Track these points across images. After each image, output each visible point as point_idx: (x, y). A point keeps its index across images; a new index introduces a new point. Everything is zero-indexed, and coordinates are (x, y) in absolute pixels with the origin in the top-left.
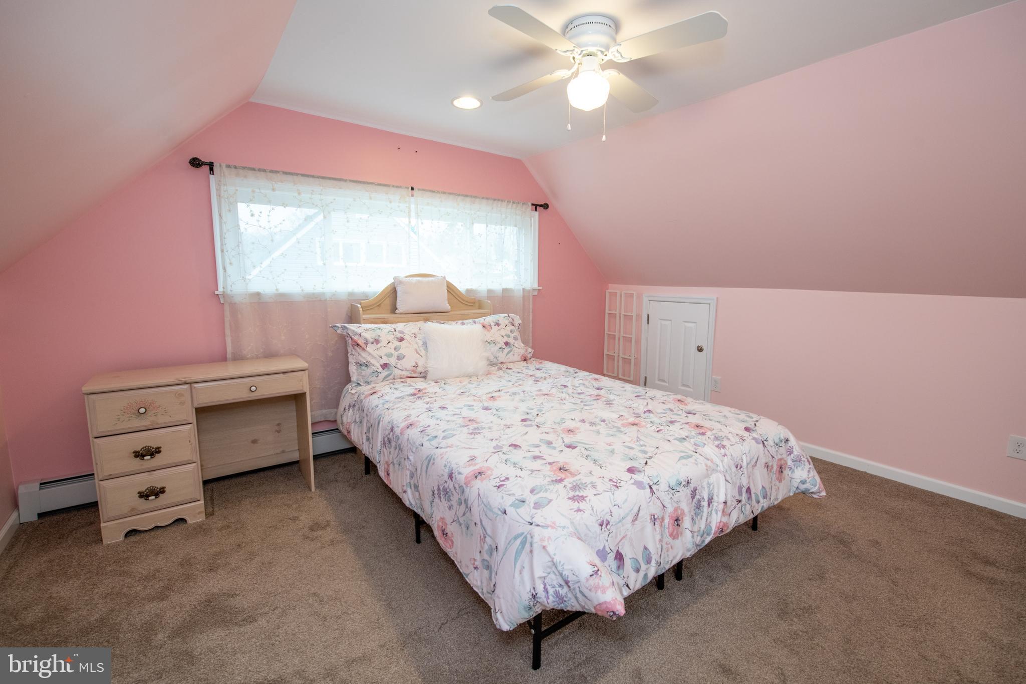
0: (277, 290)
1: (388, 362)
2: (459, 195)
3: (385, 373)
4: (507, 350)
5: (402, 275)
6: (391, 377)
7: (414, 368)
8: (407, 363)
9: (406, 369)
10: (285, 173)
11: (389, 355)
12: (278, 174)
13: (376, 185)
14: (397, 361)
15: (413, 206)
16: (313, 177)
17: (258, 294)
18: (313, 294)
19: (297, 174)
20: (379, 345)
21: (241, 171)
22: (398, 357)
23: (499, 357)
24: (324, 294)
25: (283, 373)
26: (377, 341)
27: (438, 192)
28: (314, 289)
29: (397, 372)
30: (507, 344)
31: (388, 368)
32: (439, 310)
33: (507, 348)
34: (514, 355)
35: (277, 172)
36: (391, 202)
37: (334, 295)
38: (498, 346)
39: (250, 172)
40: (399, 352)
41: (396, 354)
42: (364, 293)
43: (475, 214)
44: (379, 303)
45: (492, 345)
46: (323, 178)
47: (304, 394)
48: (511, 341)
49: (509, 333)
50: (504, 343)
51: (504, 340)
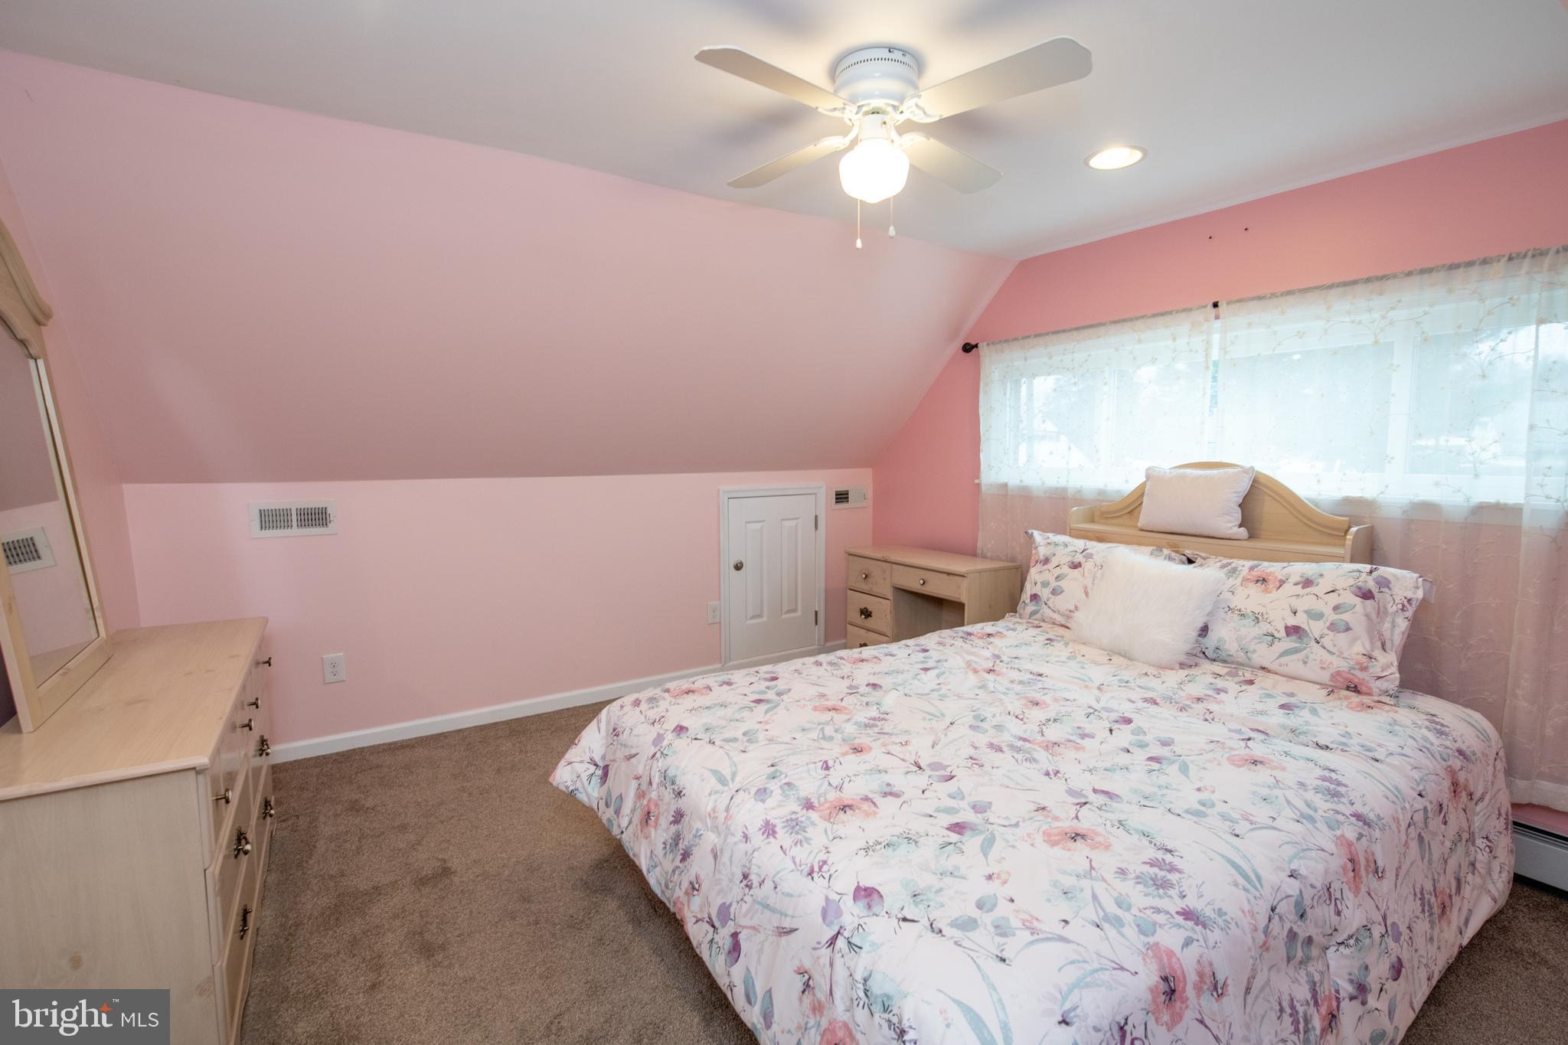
0: (1021, 481)
1: (1039, 594)
2: (1331, 287)
3: (1031, 608)
4: (1289, 643)
5: (1165, 464)
6: (1038, 616)
7: (1070, 614)
8: (1061, 603)
9: (1059, 611)
10: (1036, 336)
11: (1045, 584)
12: (1030, 339)
13: (1149, 317)
14: (1050, 595)
15: (1216, 338)
16: (1064, 331)
17: (1005, 485)
18: (1057, 488)
19: (1047, 334)
20: (1045, 567)
21: (998, 346)
22: (1053, 590)
23: (1254, 651)
24: (1064, 490)
25: (948, 574)
26: (1046, 561)
27: (1273, 295)
28: (1058, 482)
29: (1046, 612)
30: (1294, 631)
31: (1037, 602)
33: (1288, 639)
34: (1305, 663)
35: (1029, 337)
36: (1174, 339)
37: (1079, 491)
38: (1264, 627)
39: (1005, 345)
40: (1058, 584)
41: (1053, 584)
42: (1118, 492)
43: (1383, 317)
45: (1249, 622)
46: (1077, 329)
47: (963, 605)
48: (1316, 628)
49: (1328, 611)
50: (1286, 628)
51: (1292, 621)
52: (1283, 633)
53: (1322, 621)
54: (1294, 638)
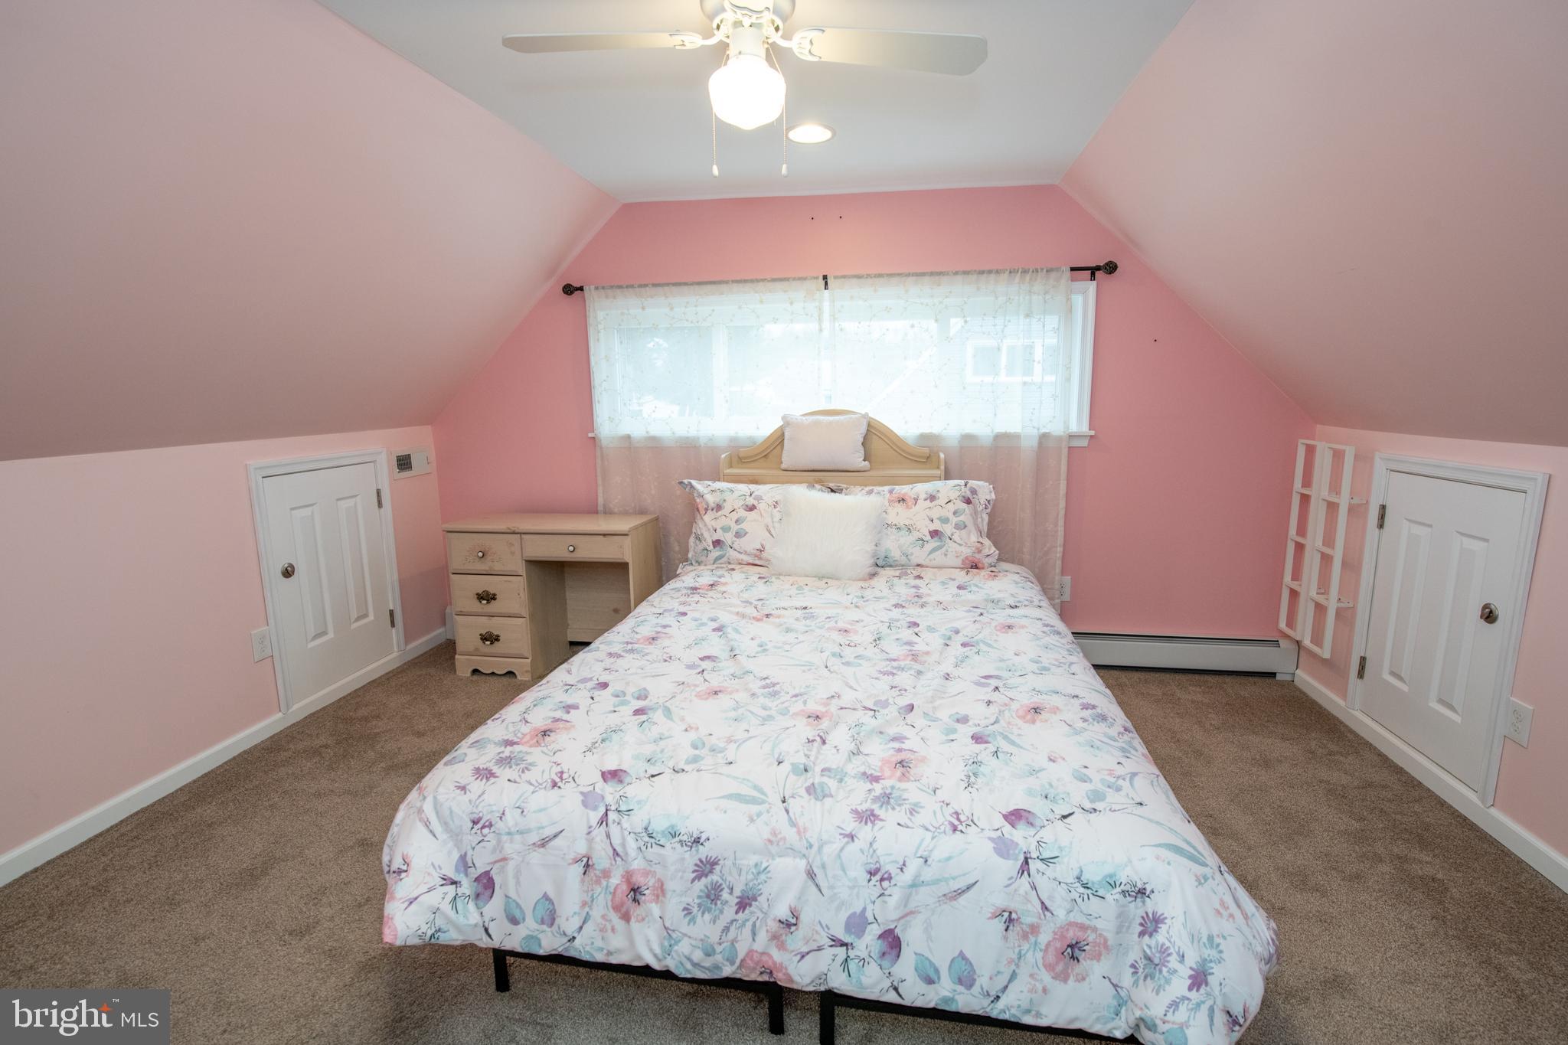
0: (647, 432)
1: (722, 539)
2: (908, 275)
3: (716, 553)
4: (934, 543)
5: (797, 410)
6: (725, 559)
7: (758, 553)
8: (750, 544)
9: (746, 552)
10: (655, 285)
11: (726, 529)
12: (647, 288)
13: (769, 281)
14: (734, 539)
15: (826, 306)
16: (686, 284)
17: (628, 437)
18: (687, 438)
19: (668, 285)
20: (720, 513)
21: (609, 292)
22: (736, 533)
23: (912, 554)
24: (696, 439)
25: (604, 535)
26: (719, 507)
27: (869, 276)
28: (688, 432)
29: (732, 553)
30: (935, 534)
31: (721, 548)
32: (845, 468)
33: (932, 541)
34: (946, 555)
35: (646, 286)
36: (791, 303)
37: (711, 439)
38: (916, 535)
39: (618, 291)
40: (739, 527)
41: (735, 528)
42: (750, 438)
43: (941, 303)
44: (766, 453)
45: (904, 532)
46: (699, 283)
47: (627, 564)
48: (947, 529)
49: (950, 516)
50: (930, 532)
51: (932, 527)
52: (928, 537)
53: (949, 524)
54: (936, 539)
